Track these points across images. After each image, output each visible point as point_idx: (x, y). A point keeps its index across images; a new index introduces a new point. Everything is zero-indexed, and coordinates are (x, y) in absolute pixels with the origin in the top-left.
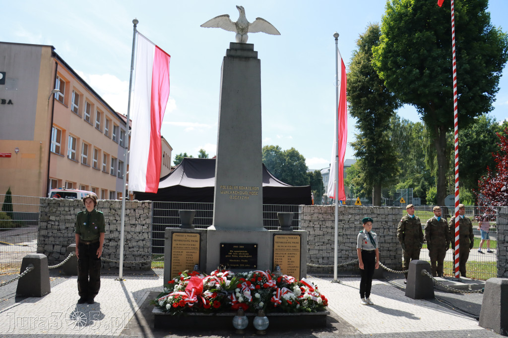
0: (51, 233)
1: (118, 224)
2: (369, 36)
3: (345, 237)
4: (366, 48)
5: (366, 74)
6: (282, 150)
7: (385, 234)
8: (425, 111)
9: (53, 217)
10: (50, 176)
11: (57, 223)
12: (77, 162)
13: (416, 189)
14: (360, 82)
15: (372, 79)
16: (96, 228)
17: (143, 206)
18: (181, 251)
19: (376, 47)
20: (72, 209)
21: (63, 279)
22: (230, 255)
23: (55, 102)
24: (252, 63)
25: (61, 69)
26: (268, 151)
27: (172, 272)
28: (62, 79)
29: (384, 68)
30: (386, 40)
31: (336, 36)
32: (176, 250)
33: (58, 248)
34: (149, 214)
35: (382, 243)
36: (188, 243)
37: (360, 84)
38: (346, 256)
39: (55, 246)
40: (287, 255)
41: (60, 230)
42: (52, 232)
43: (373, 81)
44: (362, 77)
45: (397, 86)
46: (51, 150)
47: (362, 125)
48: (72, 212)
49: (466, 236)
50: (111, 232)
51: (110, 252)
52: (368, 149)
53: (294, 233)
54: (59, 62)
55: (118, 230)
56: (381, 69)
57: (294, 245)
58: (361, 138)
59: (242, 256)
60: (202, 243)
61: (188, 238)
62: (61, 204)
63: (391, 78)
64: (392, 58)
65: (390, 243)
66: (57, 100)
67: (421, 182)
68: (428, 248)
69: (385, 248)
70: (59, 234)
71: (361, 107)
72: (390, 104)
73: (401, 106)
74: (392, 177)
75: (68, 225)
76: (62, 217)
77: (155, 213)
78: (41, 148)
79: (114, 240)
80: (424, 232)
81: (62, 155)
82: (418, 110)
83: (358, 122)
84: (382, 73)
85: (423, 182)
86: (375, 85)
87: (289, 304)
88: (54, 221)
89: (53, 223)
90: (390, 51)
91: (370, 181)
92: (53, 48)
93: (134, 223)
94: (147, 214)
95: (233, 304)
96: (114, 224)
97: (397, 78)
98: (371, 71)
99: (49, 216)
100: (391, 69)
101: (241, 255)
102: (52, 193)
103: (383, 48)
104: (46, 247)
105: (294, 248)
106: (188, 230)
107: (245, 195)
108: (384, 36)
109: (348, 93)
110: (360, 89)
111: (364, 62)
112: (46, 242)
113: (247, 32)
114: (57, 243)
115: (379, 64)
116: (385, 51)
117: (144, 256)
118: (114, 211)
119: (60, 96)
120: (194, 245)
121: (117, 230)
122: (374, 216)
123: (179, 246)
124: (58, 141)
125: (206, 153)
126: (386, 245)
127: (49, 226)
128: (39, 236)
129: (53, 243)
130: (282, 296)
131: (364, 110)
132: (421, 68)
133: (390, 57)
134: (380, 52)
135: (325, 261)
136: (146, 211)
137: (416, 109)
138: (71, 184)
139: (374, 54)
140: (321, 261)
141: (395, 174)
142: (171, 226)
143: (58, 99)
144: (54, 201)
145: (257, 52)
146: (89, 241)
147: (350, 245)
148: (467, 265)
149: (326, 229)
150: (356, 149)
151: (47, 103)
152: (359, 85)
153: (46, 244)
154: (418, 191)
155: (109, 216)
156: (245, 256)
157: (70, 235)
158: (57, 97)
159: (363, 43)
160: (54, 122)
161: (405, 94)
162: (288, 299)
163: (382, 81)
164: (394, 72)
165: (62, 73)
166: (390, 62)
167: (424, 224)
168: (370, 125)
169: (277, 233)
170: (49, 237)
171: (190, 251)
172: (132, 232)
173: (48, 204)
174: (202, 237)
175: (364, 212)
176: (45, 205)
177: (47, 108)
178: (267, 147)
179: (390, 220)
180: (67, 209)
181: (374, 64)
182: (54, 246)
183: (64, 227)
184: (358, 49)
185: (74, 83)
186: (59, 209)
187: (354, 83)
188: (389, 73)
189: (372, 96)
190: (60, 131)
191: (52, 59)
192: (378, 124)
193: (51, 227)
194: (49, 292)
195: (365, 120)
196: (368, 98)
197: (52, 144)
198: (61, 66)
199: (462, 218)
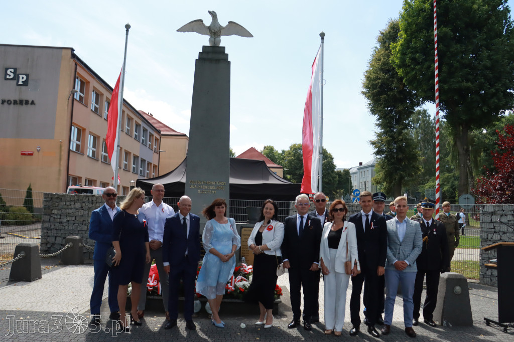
0: (53, 226)
2: (390, 32)
4: (387, 44)
5: (386, 71)
8: (446, 110)
9: (56, 211)
10: (70, 173)
11: (59, 217)
12: (97, 160)
13: (445, 188)
14: (379, 79)
15: (392, 76)
19: (395, 44)
21: (60, 267)
23: (75, 102)
24: (222, 65)
25: (80, 70)
26: (295, 149)
28: (82, 79)
29: (403, 65)
30: (404, 36)
31: (322, 35)
33: (59, 240)
37: (380, 81)
39: (57, 238)
41: (62, 223)
42: (55, 225)
43: (393, 78)
44: (381, 75)
45: (416, 83)
46: (71, 148)
47: (382, 123)
48: (73, 206)
52: (388, 148)
54: (79, 63)
56: (399, 67)
58: (381, 137)
62: (63, 198)
63: (410, 75)
64: (410, 54)
66: (76, 100)
67: (451, 181)
70: (61, 227)
71: (381, 104)
72: (412, 101)
73: (422, 103)
74: (413, 175)
75: (68, 219)
76: (64, 211)
78: (61, 147)
83: (379, 119)
84: (401, 70)
85: (453, 182)
86: (394, 83)
88: (57, 215)
89: (55, 217)
90: (408, 47)
91: (390, 180)
92: (72, 50)
97: (415, 75)
98: (391, 68)
99: (52, 210)
100: (409, 66)
102: (70, 189)
103: (401, 45)
104: (49, 239)
107: (212, 190)
108: (402, 32)
109: (369, 91)
110: (381, 86)
111: (384, 59)
112: (49, 235)
113: (220, 35)
114: (59, 235)
115: (397, 61)
116: (403, 48)
119: (80, 96)
124: (78, 139)
127: (52, 219)
128: (43, 228)
129: (55, 235)
130: (236, 283)
131: (384, 107)
134: (398, 48)
137: (437, 107)
138: (92, 181)
139: (392, 51)
141: (416, 173)
143: (78, 99)
144: (56, 196)
145: (228, 54)
150: (376, 147)
151: (67, 103)
152: (378, 83)
153: (49, 236)
154: (447, 190)
157: (70, 228)
158: (77, 97)
159: (383, 39)
160: (73, 121)
162: (241, 287)
163: (401, 79)
164: (413, 69)
165: (82, 74)
166: (408, 59)
168: (390, 122)
169: (245, 226)
173: (51, 198)
176: (48, 199)
177: (66, 108)
178: (295, 145)
180: (68, 203)
181: (393, 61)
182: (56, 237)
183: (65, 220)
184: (378, 46)
185: (94, 83)
186: (61, 203)
187: (373, 81)
188: (408, 70)
189: (392, 94)
190: (80, 130)
191: (72, 60)
192: (399, 121)
193: (53, 220)
194: (40, 277)
195: (384, 117)
196: (388, 95)
197: (71, 143)
198: (80, 66)
199: (448, 215)
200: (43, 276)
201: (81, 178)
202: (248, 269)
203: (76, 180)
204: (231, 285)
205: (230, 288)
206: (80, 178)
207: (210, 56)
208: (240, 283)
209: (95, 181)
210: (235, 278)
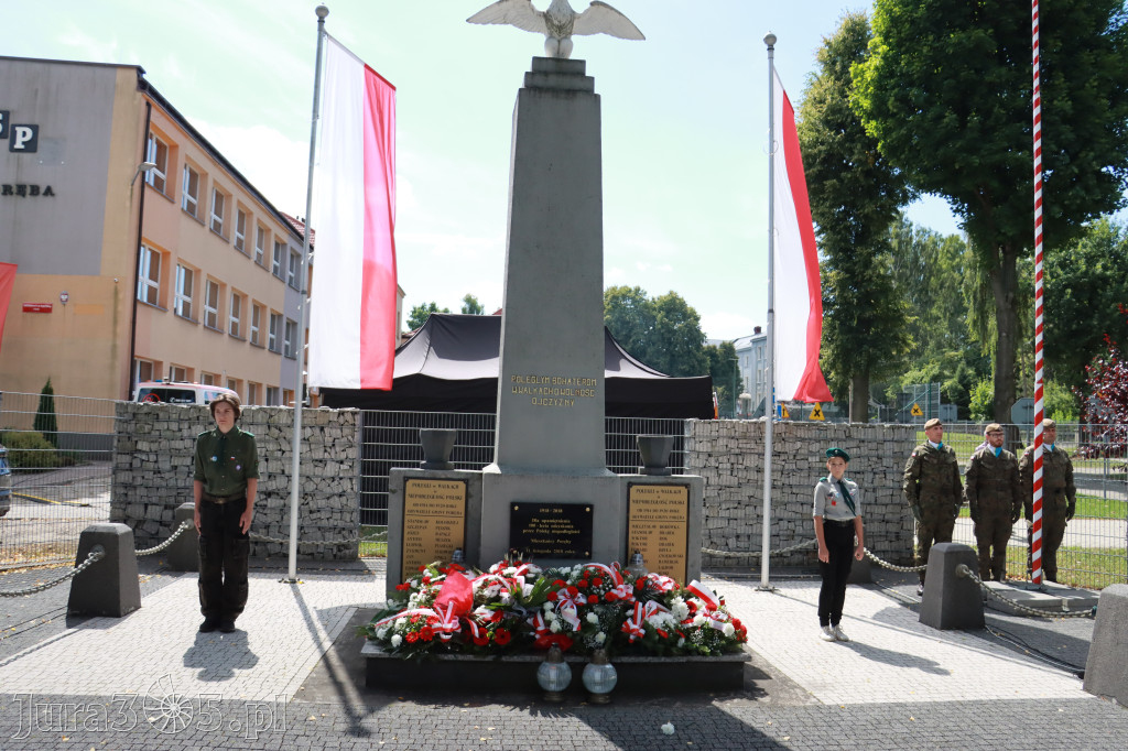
0: (139, 479)
1: (286, 459)
2: (844, 39)
3: (787, 490)
4: (839, 67)
5: (837, 127)
6: (649, 297)
7: (876, 483)
8: (969, 211)
9: (144, 444)
10: (137, 353)
11: (152, 458)
12: (195, 323)
13: (947, 384)
14: (822, 143)
15: (850, 138)
16: (238, 467)
17: (341, 420)
18: (424, 519)
19: (861, 66)
20: (186, 426)
21: (168, 578)
22: (532, 528)
23: (147, 190)
24: (581, 102)
25: (158, 117)
26: (616, 297)
27: (405, 565)
28: (160, 139)
29: (878, 112)
30: (883, 48)
31: (771, 41)
32: (413, 518)
33: (154, 512)
34: (353, 437)
35: (869, 504)
36: (440, 501)
37: (823, 148)
38: (788, 532)
39: (149, 507)
40: (658, 530)
41: (159, 472)
42: (143, 477)
43: (853, 141)
44: (828, 134)
45: (907, 152)
46: (139, 297)
47: (828, 240)
48: (185, 433)
49: (1058, 491)
50: (270, 476)
51: (269, 520)
52: (840, 296)
53: (674, 481)
54: (154, 102)
55: (286, 472)
56: (870, 116)
57: (673, 507)
59: (558, 532)
60: (470, 501)
61: (440, 491)
62: (161, 415)
63: (894, 135)
64: (896, 90)
65: (886, 505)
66: (150, 186)
67: (959, 369)
68: (973, 517)
69: (875, 516)
70: (158, 481)
71: (825, 200)
72: (890, 194)
73: (914, 197)
74: (893, 357)
75: (176, 462)
76: (164, 443)
77: (367, 436)
78: (116, 293)
79: (278, 494)
80: (964, 481)
81: (163, 308)
82: (955, 207)
84: (873, 123)
85: (963, 370)
86: (856, 151)
87: (661, 638)
88: (147, 453)
89: (144, 457)
90: (892, 74)
91: (844, 367)
92: (140, 71)
93: (321, 457)
94: (350, 438)
95: (537, 636)
96: (277, 459)
97: (909, 137)
98: (849, 120)
99: (136, 442)
100: (894, 115)
101: (556, 529)
102: (142, 390)
103: (877, 68)
104: (130, 510)
105: (673, 514)
106: (440, 473)
107: (565, 397)
108: (877, 39)
110: (824, 161)
111: (832, 98)
112: (129, 499)
113: (571, 34)
114: (154, 500)
115: (866, 104)
116: (880, 74)
117: (344, 529)
118: (277, 431)
119: (156, 177)
120: (452, 506)
121: (283, 472)
122: (852, 444)
123: (419, 508)
124: (153, 276)
125: (479, 304)
126: (878, 510)
127: (136, 463)
128: (115, 485)
129: (145, 500)
130: (646, 618)
131: (832, 206)
132: (963, 112)
133: (893, 88)
134: (869, 75)
135: (742, 544)
136: (347, 431)
137: (950, 206)
138: (183, 371)
139: (855, 80)
140: (732, 542)
141: (900, 351)
142: (402, 465)
143: (152, 183)
144: (146, 410)
145: (592, 79)
146: (223, 497)
147: (798, 508)
148: (1059, 555)
149: (745, 473)
151: (129, 193)
152: (820, 152)
153: (130, 503)
154: (951, 388)
155: (265, 441)
156: (565, 531)
157: (181, 484)
158: (150, 179)
159: (830, 56)
160: (143, 235)
161: (925, 171)
162: (660, 627)
163: (874, 142)
164: (902, 123)
165: (160, 127)
166: (893, 99)
167: (965, 463)
168: (846, 240)
169: (638, 481)
170: (135, 487)
171: (445, 519)
172: (317, 477)
173: (134, 414)
174: (470, 489)
175: (831, 434)
176: (126, 417)
177: (128, 204)
178: (614, 289)
179: (889, 453)
180: (174, 426)
181: (856, 102)
182: (146, 506)
183: (167, 466)
184: (819, 69)
185: (188, 148)
186: (157, 426)
187: (810, 147)
188: (890, 123)
189: (849, 176)
190: (158, 254)
191: (139, 94)
192: (863, 238)
193: (139, 465)
194: (138, 607)
195: (833, 228)
196: (841, 180)
197: (140, 284)
198: (157, 109)
199: (1050, 450)
200: (144, 601)
201: (161, 363)
202: (664, 583)
203: (149, 369)
204: (635, 623)
205: (634, 630)
206: (159, 364)
207: (553, 81)
208: (655, 617)
209: (191, 370)
210: (643, 606)
